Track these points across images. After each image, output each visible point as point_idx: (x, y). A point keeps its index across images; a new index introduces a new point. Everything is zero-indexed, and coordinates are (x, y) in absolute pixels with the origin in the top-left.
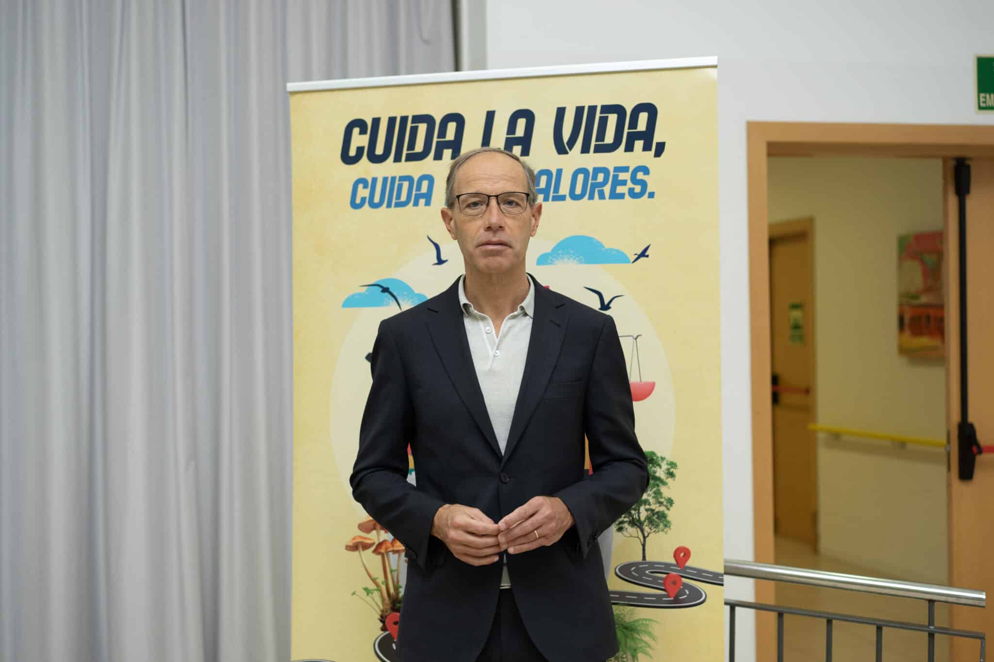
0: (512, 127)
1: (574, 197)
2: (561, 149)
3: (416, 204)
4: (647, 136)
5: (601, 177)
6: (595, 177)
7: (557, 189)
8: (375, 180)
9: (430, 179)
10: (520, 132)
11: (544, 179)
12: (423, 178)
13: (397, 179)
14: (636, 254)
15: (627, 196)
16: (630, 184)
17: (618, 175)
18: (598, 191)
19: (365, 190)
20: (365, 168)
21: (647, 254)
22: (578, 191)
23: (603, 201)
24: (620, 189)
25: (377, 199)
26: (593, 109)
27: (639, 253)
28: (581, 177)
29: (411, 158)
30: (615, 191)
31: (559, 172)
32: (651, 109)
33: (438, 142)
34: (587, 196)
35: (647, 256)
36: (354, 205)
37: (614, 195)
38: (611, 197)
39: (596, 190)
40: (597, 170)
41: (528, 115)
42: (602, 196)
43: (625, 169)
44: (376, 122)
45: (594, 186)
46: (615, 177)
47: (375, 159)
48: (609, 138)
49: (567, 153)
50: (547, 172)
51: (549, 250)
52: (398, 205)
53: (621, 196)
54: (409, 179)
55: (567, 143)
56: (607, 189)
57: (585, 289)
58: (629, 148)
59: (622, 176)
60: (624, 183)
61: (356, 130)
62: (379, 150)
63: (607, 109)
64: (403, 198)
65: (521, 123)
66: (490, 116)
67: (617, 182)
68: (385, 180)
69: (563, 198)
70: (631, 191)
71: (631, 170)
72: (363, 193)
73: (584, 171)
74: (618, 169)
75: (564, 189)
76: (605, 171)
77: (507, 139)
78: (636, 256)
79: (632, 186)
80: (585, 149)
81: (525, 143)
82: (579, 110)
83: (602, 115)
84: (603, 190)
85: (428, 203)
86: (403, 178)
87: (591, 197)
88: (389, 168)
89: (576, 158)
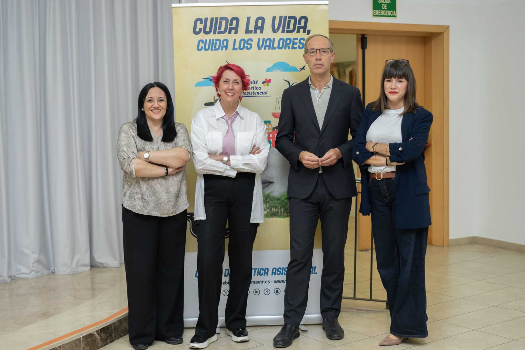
0: (256, 23)
1: (279, 48)
2: (274, 31)
3: (222, 49)
4: (304, 28)
5: (288, 42)
6: (286, 41)
7: (273, 45)
8: (206, 40)
9: (227, 41)
10: (260, 25)
11: (268, 42)
12: (224, 40)
13: (215, 40)
14: (301, 68)
15: (297, 48)
16: (298, 44)
17: (294, 41)
18: (288, 46)
19: (202, 44)
20: (202, 36)
21: (304, 68)
22: (281, 46)
23: (289, 50)
24: (295, 46)
25: (207, 48)
26: (285, 18)
27: (302, 68)
28: (281, 41)
29: (220, 33)
30: (294, 46)
31: (274, 39)
32: (306, 18)
33: (229, 27)
34: (284, 48)
35: (305, 69)
36: (199, 49)
37: (293, 48)
38: (292, 49)
39: (287, 46)
40: (287, 39)
41: (263, 19)
42: (289, 48)
43: (297, 39)
44: (206, 19)
45: (286, 44)
46: (293, 41)
47: (206, 33)
48: (291, 28)
49: (276, 33)
50: (269, 39)
51: (270, 67)
52: (215, 50)
53: (296, 48)
54: (219, 40)
55: (277, 29)
56: (291, 46)
57: (284, 81)
58: (298, 32)
59: (296, 41)
60: (296, 44)
61: (199, 22)
62: (208, 30)
63: (290, 18)
64: (217, 47)
65: (260, 21)
66: (249, 19)
67: (294, 43)
68: (210, 40)
69: (275, 48)
70: (299, 47)
71: (299, 39)
72: (202, 45)
73: (283, 39)
74: (294, 39)
75: (276, 45)
76: (290, 39)
77: (255, 27)
78: (301, 69)
79: (299, 45)
80: (283, 32)
81: (262, 29)
82: (281, 18)
83: (289, 20)
84: (289, 46)
85: (226, 49)
86: (217, 40)
87: (285, 48)
88: (211, 36)
89: (280, 35)
